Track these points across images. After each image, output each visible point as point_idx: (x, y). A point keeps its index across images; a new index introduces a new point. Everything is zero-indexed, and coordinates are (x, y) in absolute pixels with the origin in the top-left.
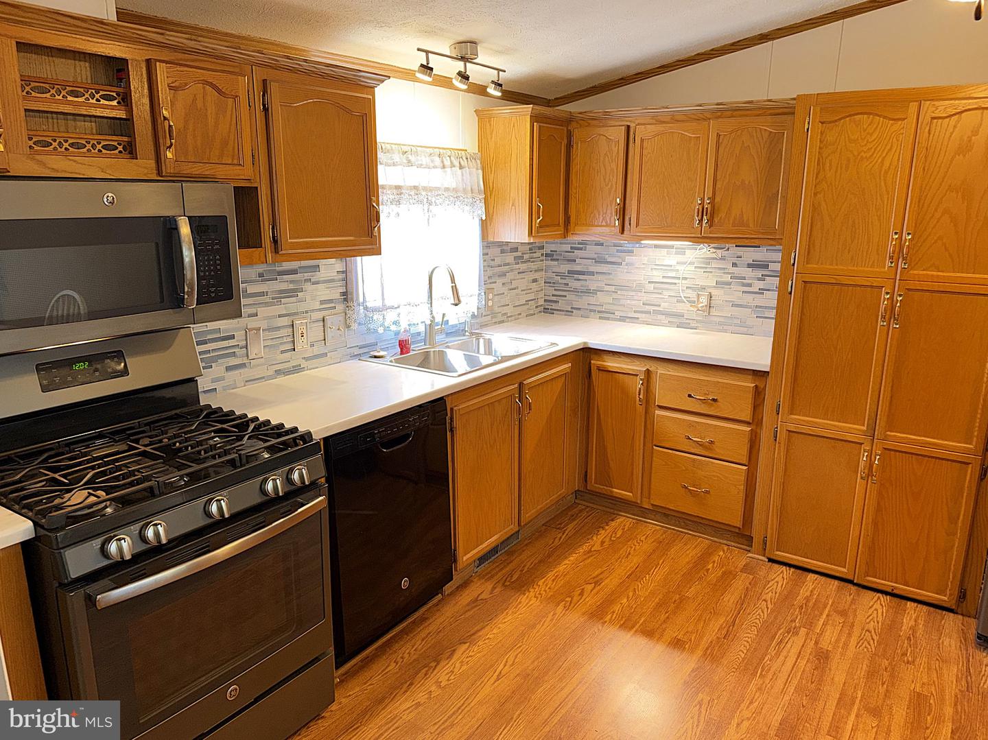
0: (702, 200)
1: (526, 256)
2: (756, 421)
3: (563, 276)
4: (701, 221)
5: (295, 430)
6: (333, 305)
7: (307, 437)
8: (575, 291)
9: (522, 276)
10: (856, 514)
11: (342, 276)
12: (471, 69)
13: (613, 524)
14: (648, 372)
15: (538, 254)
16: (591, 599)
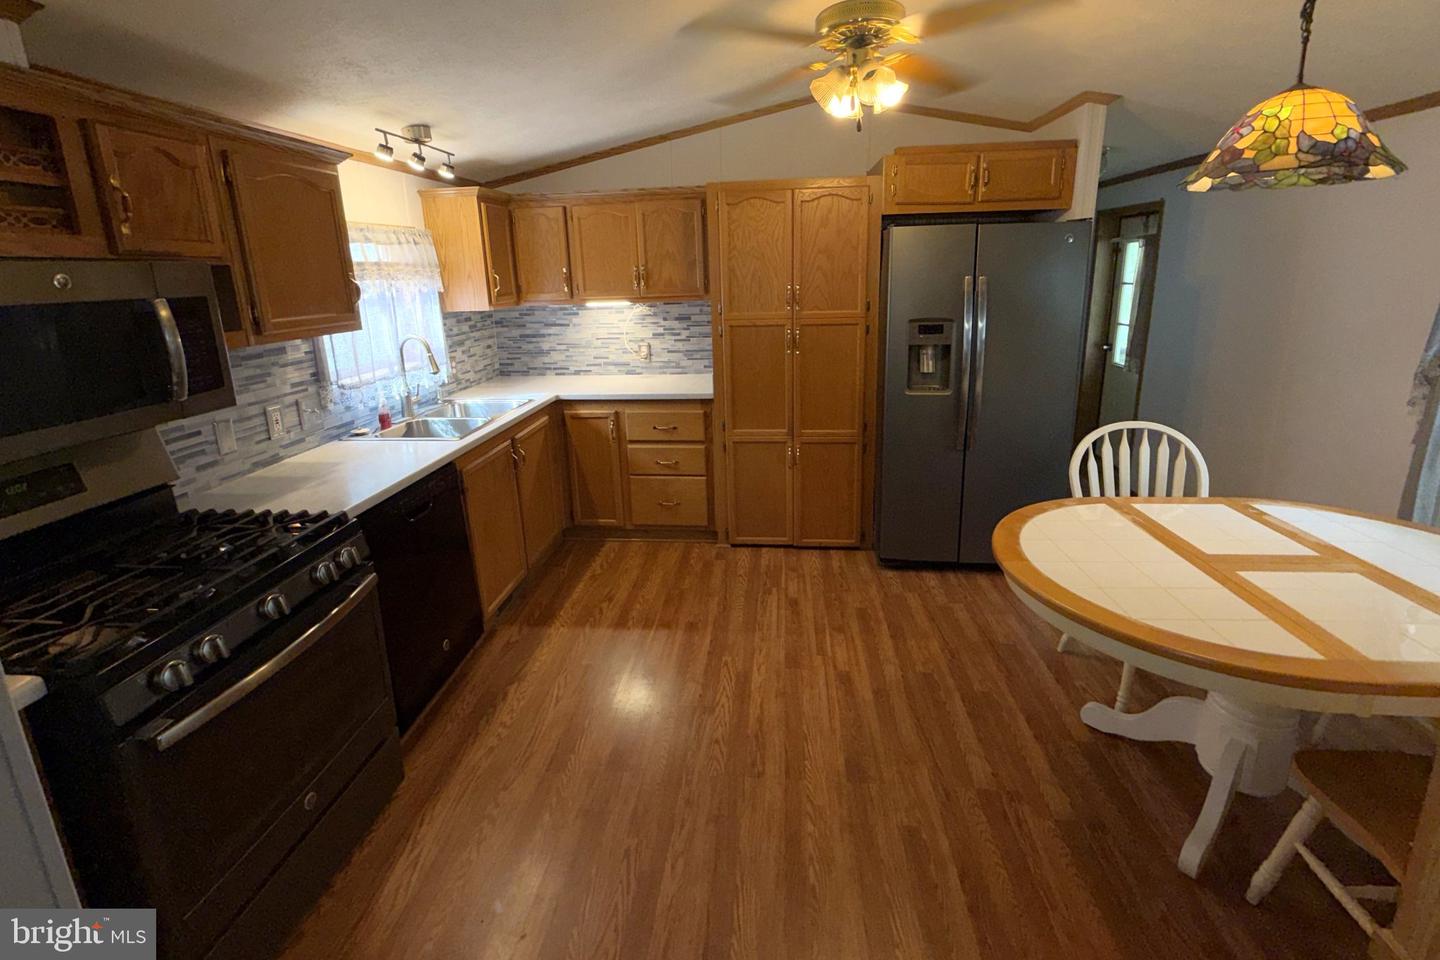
0: (637, 267)
1: (479, 325)
2: (708, 440)
3: (514, 340)
4: (639, 284)
5: (324, 514)
6: (303, 387)
7: (342, 518)
8: (529, 353)
9: (477, 344)
10: (789, 493)
11: (311, 356)
12: (426, 151)
13: (604, 549)
14: (617, 413)
15: (489, 322)
16: (611, 612)
